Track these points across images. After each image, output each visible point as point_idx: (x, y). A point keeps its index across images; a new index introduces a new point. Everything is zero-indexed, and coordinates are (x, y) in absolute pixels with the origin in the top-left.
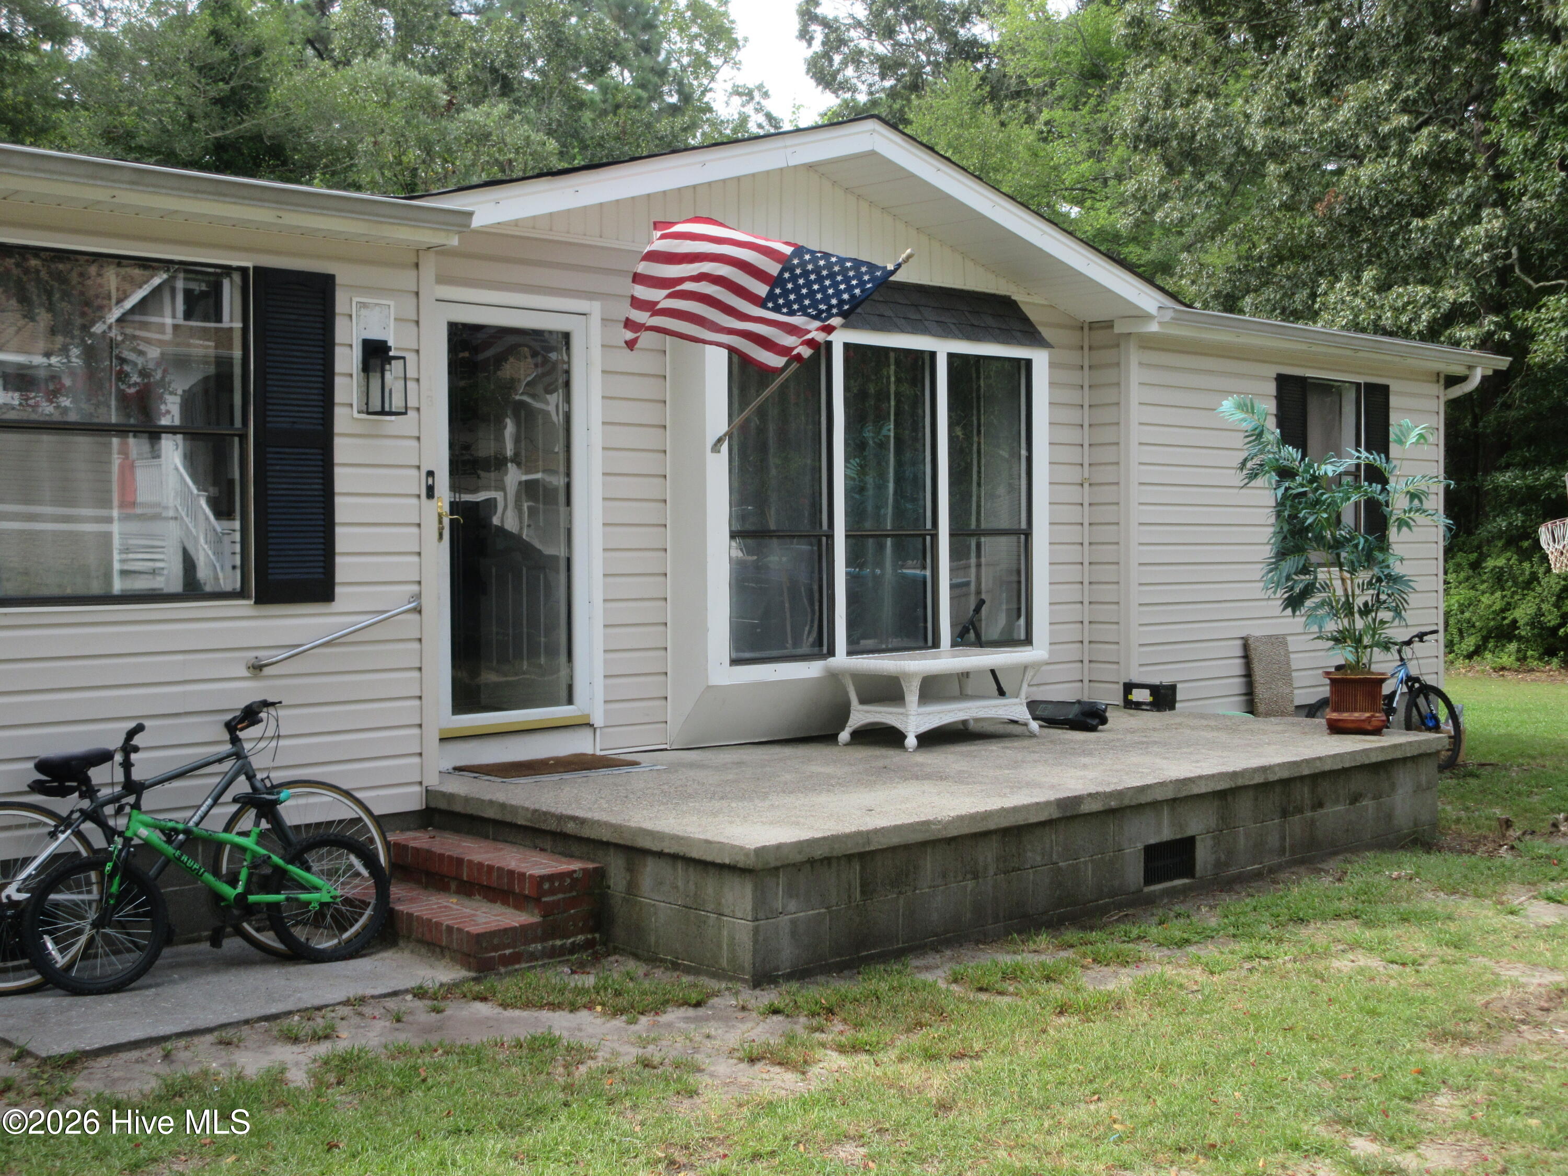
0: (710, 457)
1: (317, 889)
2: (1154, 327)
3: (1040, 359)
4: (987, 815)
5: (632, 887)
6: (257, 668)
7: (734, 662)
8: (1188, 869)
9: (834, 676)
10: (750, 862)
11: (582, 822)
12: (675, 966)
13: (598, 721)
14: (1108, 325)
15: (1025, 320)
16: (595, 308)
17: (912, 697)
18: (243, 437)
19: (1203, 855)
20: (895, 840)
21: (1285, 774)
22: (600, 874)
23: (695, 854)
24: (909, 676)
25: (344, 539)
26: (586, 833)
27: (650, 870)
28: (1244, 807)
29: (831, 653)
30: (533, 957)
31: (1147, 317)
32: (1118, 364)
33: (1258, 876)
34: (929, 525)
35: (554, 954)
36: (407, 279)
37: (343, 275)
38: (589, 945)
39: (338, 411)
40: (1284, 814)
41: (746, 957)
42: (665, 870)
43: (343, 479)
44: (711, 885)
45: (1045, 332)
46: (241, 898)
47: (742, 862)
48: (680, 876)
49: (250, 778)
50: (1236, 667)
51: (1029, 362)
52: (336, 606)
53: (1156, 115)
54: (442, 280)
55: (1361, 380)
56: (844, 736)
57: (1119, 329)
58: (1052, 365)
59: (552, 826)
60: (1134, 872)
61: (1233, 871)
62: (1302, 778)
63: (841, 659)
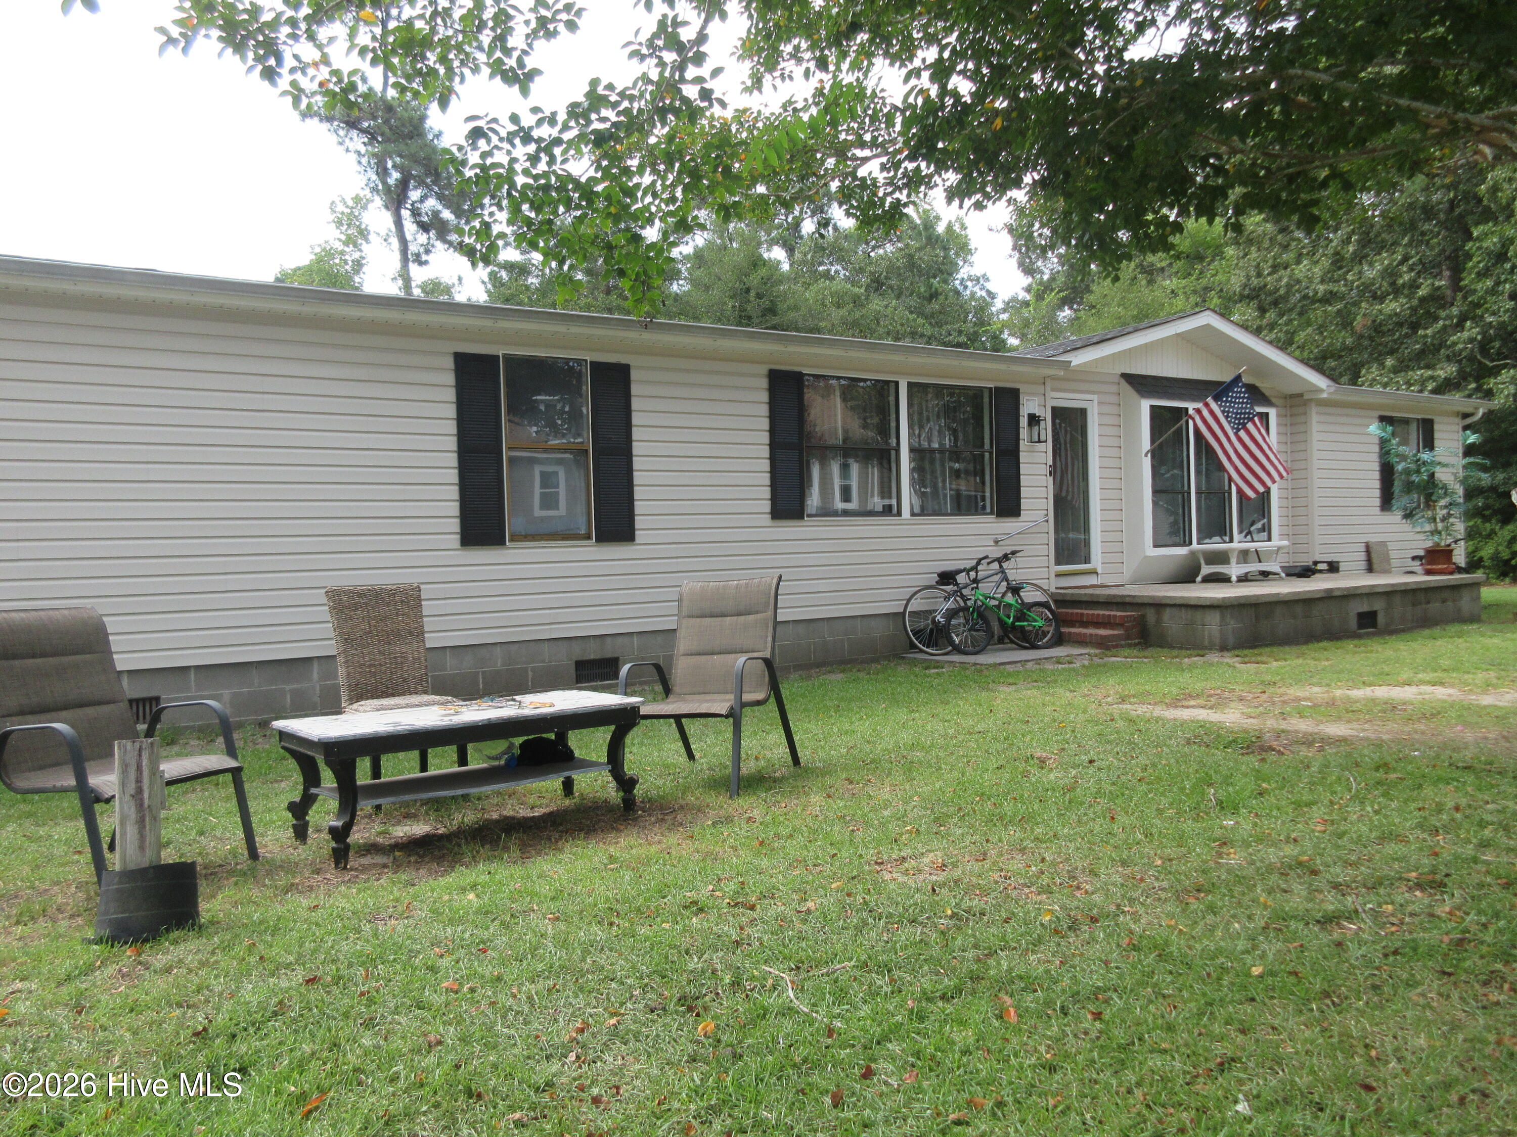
0: (1144, 459)
1: (1036, 621)
2: (1324, 395)
3: (1272, 412)
4: (1299, 593)
5: (1159, 621)
6: (997, 542)
7: (1155, 546)
8: (1374, 624)
9: (1193, 553)
10: (1220, 603)
11: (1134, 597)
12: (1181, 648)
13: (1099, 571)
14: (1301, 395)
15: (1263, 395)
16: (1095, 397)
17: (1233, 560)
18: (991, 453)
19: (1381, 619)
20: (1267, 600)
21: (1414, 587)
22: (1143, 616)
23: (1192, 603)
24: (1233, 550)
25: (1024, 492)
26: (1135, 601)
27: (1167, 614)
28: (1397, 600)
29: (1191, 543)
30: (1122, 646)
31: (1321, 391)
32: (1305, 414)
33: (1403, 631)
34: (1227, 488)
35: (1129, 646)
36: (1041, 389)
37: (1023, 388)
38: (1139, 643)
39: (1021, 442)
40: (1414, 605)
41: (1217, 641)
42: (1175, 611)
43: (1023, 469)
44: (1199, 614)
45: (1274, 400)
46: (1013, 623)
47: (1215, 603)
48: (1184, 614)
49: (1007, 580)
50: (1363, 556)
51: (1267, 414)
52: (1021, 518)
53: (1255, 282)
54: (1053, 390)
55: (1419, 417)
56: (1199, 579)
57: (1306, 397)
58: (1278, 415)
59: (1119, 600)
60: (1353, 623)
61: (1393, 627)
62: (1421, 589)
63: (1195, 546)
